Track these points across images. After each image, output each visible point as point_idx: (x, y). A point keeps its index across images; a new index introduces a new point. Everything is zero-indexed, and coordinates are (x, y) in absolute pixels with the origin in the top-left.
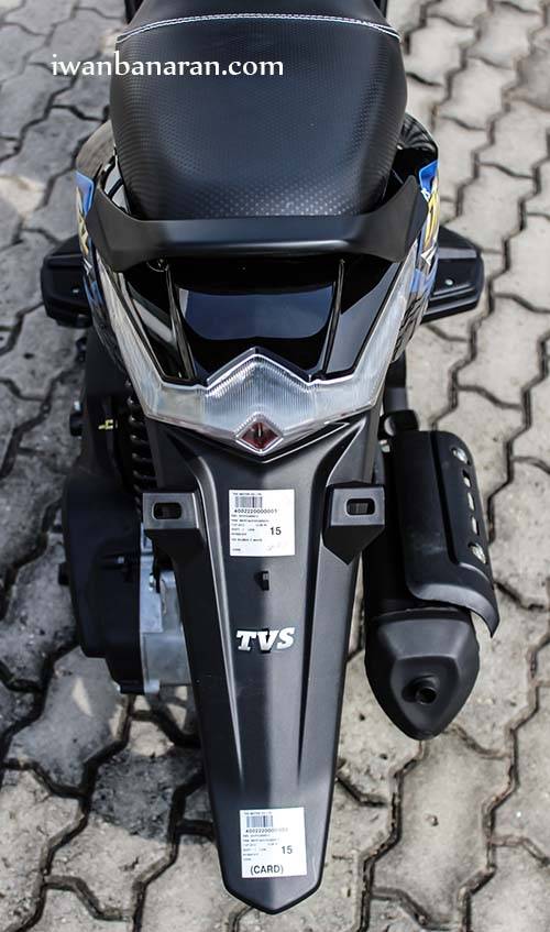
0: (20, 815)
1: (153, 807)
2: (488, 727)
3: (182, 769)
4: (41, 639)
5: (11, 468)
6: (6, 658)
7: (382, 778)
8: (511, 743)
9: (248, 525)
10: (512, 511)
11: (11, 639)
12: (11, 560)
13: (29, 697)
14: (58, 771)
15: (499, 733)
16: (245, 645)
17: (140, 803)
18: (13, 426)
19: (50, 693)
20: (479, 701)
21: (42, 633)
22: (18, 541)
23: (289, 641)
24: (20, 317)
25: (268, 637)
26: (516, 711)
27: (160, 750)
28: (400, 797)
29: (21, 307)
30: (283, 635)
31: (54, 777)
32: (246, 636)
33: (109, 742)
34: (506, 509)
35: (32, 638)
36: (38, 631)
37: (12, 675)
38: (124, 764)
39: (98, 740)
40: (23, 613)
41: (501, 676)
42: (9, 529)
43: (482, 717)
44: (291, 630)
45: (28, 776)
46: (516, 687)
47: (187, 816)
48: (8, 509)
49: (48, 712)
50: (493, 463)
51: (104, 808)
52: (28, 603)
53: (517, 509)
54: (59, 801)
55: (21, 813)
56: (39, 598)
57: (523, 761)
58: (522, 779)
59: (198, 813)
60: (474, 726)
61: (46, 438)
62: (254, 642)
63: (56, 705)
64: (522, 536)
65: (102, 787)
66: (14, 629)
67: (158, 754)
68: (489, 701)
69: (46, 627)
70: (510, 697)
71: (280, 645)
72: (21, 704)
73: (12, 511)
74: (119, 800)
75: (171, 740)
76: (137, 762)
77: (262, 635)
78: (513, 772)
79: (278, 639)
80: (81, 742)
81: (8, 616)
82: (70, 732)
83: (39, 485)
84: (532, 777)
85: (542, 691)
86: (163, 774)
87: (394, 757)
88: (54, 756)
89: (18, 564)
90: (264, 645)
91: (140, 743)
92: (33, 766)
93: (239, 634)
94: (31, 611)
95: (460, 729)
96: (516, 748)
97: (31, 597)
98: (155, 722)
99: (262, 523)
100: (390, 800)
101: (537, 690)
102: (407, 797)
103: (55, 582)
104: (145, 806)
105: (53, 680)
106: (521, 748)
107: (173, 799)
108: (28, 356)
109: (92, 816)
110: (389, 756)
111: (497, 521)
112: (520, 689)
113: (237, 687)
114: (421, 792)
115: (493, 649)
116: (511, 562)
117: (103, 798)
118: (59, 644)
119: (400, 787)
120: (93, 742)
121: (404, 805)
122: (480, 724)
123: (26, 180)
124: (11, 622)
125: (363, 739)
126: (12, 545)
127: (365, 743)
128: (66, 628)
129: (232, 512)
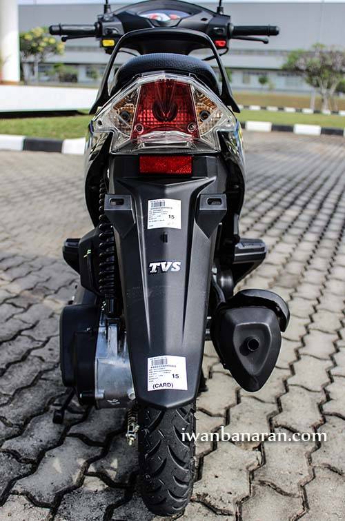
0: (14, 515)
1: (94, 513)
2: (288, 483)
3: (113, 497)
4: (40, 443)
5: (36, 384)
6: (19, 450)
7: (229, 502)
8: (302, 491)
9: (157, 214)
10: (290, 401)
11: (23, 443)
12: (30, 415)
13: (29, 466)
14: (40, 496)
15: (295, 485)
16: (154, 270)
17: (87, 511)
18: (39, 370)
19: (41, 463)
20: (282, 472)
21: (41, 441)
22: (34, 408)
23: (178, 269)
24: (49, 339)
25: (166, 265)
26: (303, 477)
27: (101, 488)
28: (240, 512)
29: (49, 335)
30: (175, 264)
31: (37, 499)
32: (154, 266)
33: (71, 485)
34: (287, 401)
35: (36, 443)
36: (39, 440)
37: (21, 457)
38: (79, 495)
39: (65, 483)
40: (32, 433)
41: (293, 462)
42: (30, 404)
43: (284, 479)
44: (179, 263)
45: (23, 498)
46: (302, 467)
47: (114, 518)
48: (31, 397)
49: (39, 471)
50: (278, 386)
51: (65, 513)
52: (35, 430)
53: (292, 401)
54: (39, 509)
55: (15, 514)
56: (42, 428)
57: (309, 499)
58: (310, 506)
59: (121, 517)
60: (280, 483)
61: (54, 376)
62: (159, 268)
63: (44, 469)
64: (297, 410)
65: (65, 503)
66: (26, 440)
67: (99, 490)
68: (287, 472)
69: (43, 439)
70: (299, 471)
71: (173, 269)
72: (24, 468)
73: (33, 399)
74: (74, 509)
75: (107, 485)
76: (86, 493)
77: (163, 264)
78: (305, 504)
79: (172, 266)
80: (55, 484)
81: (24, 434)
82: (50, 479)
83: (49, 390)
84: (316, 505)
85: (316, 470)
86: (101, 499)
87: (235, 493)
88: (39, 489)
89: (32, 417)
90: (164, 268)
91: (89, 485)
92: (26, 494)
93: (151, 265)
94: (37, 433)
95: (272, 484)
96: (305, 493)
97: (38, 427)
98: (99, 477)
99: (165, 213)
100: (234, 513)
101: (313, 470)
102: (244, 513)
103: (52, 422)
104: (89, 513)
105: (44, 459)
106: (308, 493)
107: (106, 510)
108: (50, 350)
109: (57, 516)
110: (233, 493)
111: (283, 405)
112: (304, 467)
113: (149, 291)
114: (252, 510)
115: (287, 452)
116: (291, 419)
117: (65, 508)
118: (49, 446)
119: (240, 508)
120: (63, 484)
121: (242, 516)
122: (284, 482)
123: (58, 300)
124: (25, 437)
125: (218, 485)
126: (31, 410)
127: (218, 487)
128: (55, 440)
129: (149, 209)
